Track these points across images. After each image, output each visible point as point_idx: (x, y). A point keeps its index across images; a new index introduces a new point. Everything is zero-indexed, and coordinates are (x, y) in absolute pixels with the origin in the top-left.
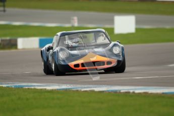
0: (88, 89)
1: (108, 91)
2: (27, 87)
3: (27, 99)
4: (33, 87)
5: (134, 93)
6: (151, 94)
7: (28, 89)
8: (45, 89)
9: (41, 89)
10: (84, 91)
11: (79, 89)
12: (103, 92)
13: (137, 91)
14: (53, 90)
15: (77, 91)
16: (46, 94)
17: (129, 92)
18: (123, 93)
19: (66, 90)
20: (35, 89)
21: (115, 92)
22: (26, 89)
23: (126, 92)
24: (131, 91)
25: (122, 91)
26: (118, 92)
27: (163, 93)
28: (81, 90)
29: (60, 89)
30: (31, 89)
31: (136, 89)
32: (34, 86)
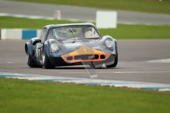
0: (69, 81)
2: (9, 77)
3: (9, 89)
4: (14, 77)
5: (113, 86)
6: (130, 88)
7: (10, 78)
8: (27, 79)
9: (23, 80)
11: (60, 81)
12: (83, 84)
13: (116, 86)
14: (34, 81)
16: (27, 84)
17: (109, 86)
18: (103, 86)
19: (47, 81)
20: (17, 79)
22: (8, 79)
23: (106, 86)
24: (111, 85)
25: (102, 85)
26: (98, 85)
27: (142, 88)
29: (41, 80)
30: (13, 79)
31: (115, 83)
32: (16, 76)
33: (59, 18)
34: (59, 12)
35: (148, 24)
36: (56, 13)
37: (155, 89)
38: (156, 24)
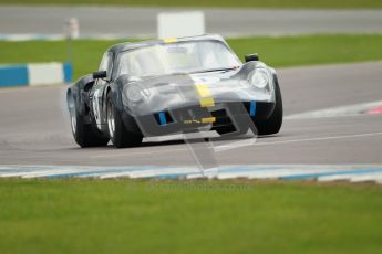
0: (114, 175)
1: (158, 177)
5: (216, 179)
6: (255, 180)
8: (20, 177)
9: (11, 178)
10: (105, 179)
11: (96, 175)
12: (148, 179)
13: (222, 176)
14: (36, 178)
15: (91, 179)
19: (66, 178)
21: (176, 179)
23: (199, 179)
25: (189, 177)
26: (181, 178)
27: (280, 178)
28: (98, 177)
29: (52, 177)
33: (76, 35)
34: (74, 21)
35: (276, 34)
36: (68, 24)
37: (311, 179)
38: (294, 33)
